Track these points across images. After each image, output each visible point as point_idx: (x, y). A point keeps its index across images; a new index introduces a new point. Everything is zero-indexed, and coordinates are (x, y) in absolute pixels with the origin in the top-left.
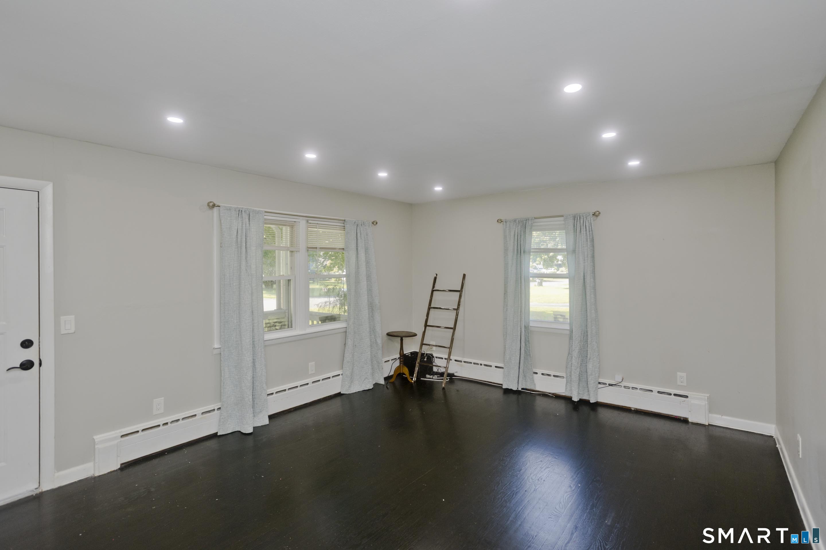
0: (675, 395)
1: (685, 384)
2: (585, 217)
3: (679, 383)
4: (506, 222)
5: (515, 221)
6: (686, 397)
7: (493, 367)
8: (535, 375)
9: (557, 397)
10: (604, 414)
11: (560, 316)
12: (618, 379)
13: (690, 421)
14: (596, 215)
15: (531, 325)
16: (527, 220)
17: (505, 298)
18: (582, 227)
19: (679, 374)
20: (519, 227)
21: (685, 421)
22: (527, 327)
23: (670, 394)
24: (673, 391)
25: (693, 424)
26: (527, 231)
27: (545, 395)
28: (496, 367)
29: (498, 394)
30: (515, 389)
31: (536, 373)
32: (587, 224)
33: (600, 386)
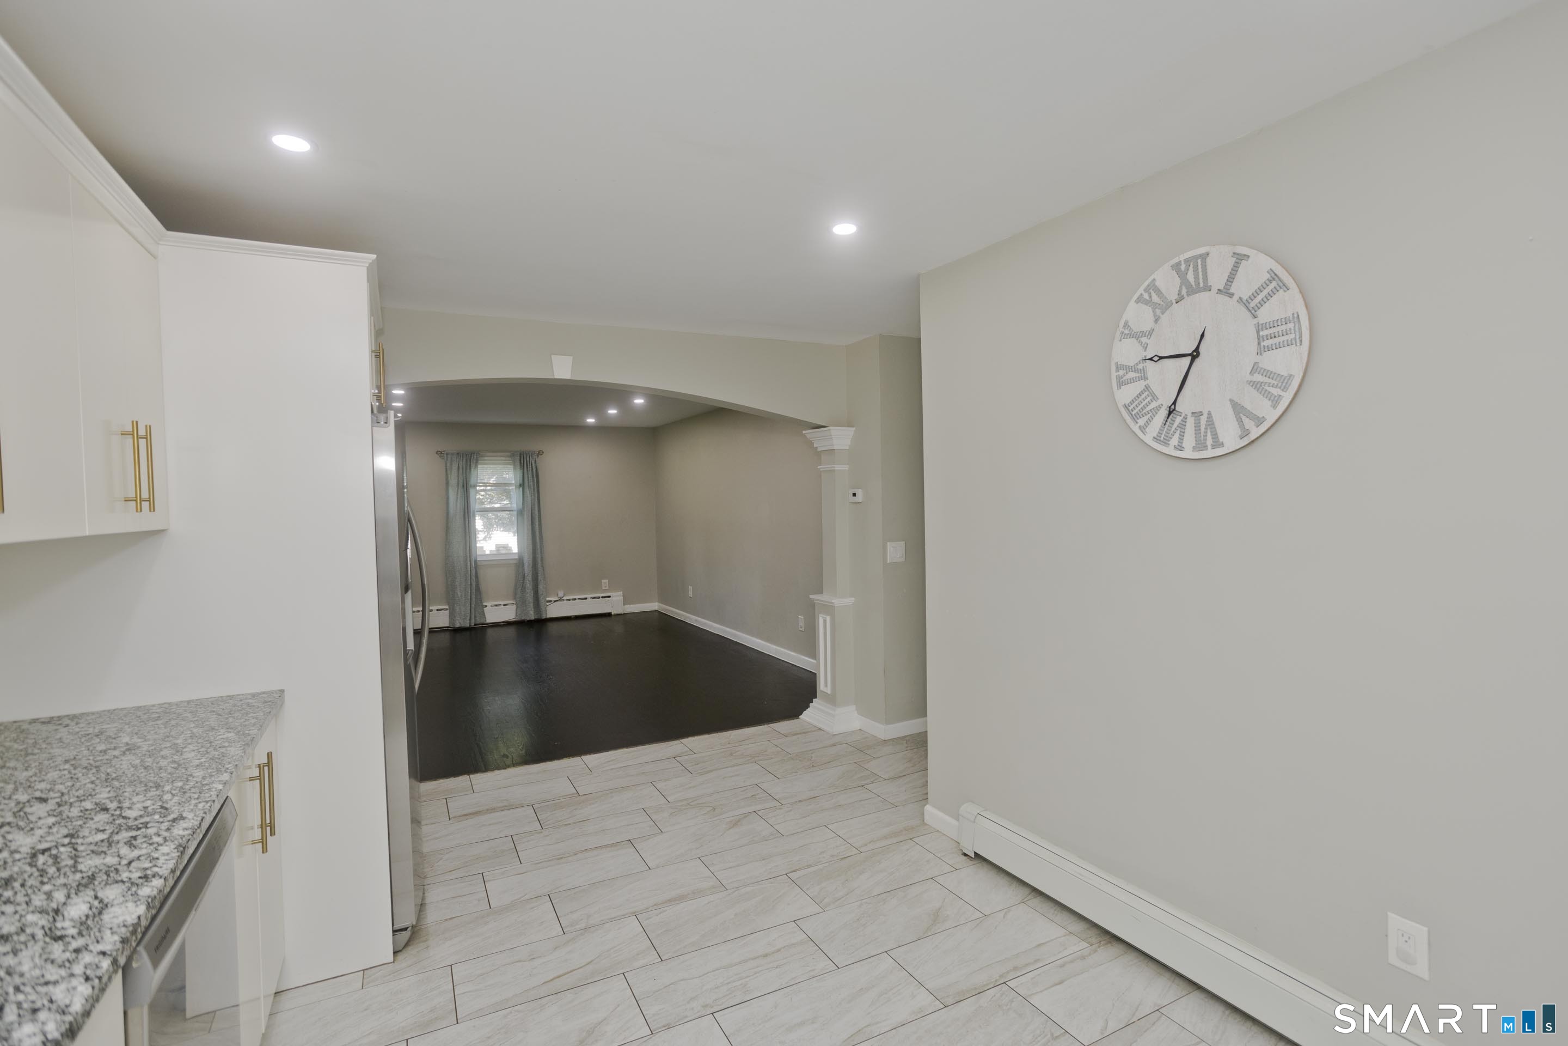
0: (602, 597)
1: (607, 588)
2: (530, 455)
3: (604, 588)
4: (447, 454)
5: (458, 454)
6: (609, 597)
7: (435, 612)
8: (485, 608)
9: (508, 624)
10: (553, 628)
11: (502, 549)
12: (561, 594)
13: (613, 614)
14: (540, 453)
15: (478, 559)
16: (472, 454)
17: (447, 535)
18: (528, 464)
19: (604, 581)
20: (464, 461)
21: (609, 615)
22: (476, 561)
23: (599, 598)
24: (601, 595)
25: (614, 615)
26: (473, 466)
27: (495, 625)
28: (437, 610)
29: (446, 637)
30: (468, 626)
31: (486, 606)
32: (533, 462)
33: (548, 604)
